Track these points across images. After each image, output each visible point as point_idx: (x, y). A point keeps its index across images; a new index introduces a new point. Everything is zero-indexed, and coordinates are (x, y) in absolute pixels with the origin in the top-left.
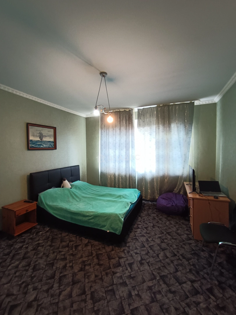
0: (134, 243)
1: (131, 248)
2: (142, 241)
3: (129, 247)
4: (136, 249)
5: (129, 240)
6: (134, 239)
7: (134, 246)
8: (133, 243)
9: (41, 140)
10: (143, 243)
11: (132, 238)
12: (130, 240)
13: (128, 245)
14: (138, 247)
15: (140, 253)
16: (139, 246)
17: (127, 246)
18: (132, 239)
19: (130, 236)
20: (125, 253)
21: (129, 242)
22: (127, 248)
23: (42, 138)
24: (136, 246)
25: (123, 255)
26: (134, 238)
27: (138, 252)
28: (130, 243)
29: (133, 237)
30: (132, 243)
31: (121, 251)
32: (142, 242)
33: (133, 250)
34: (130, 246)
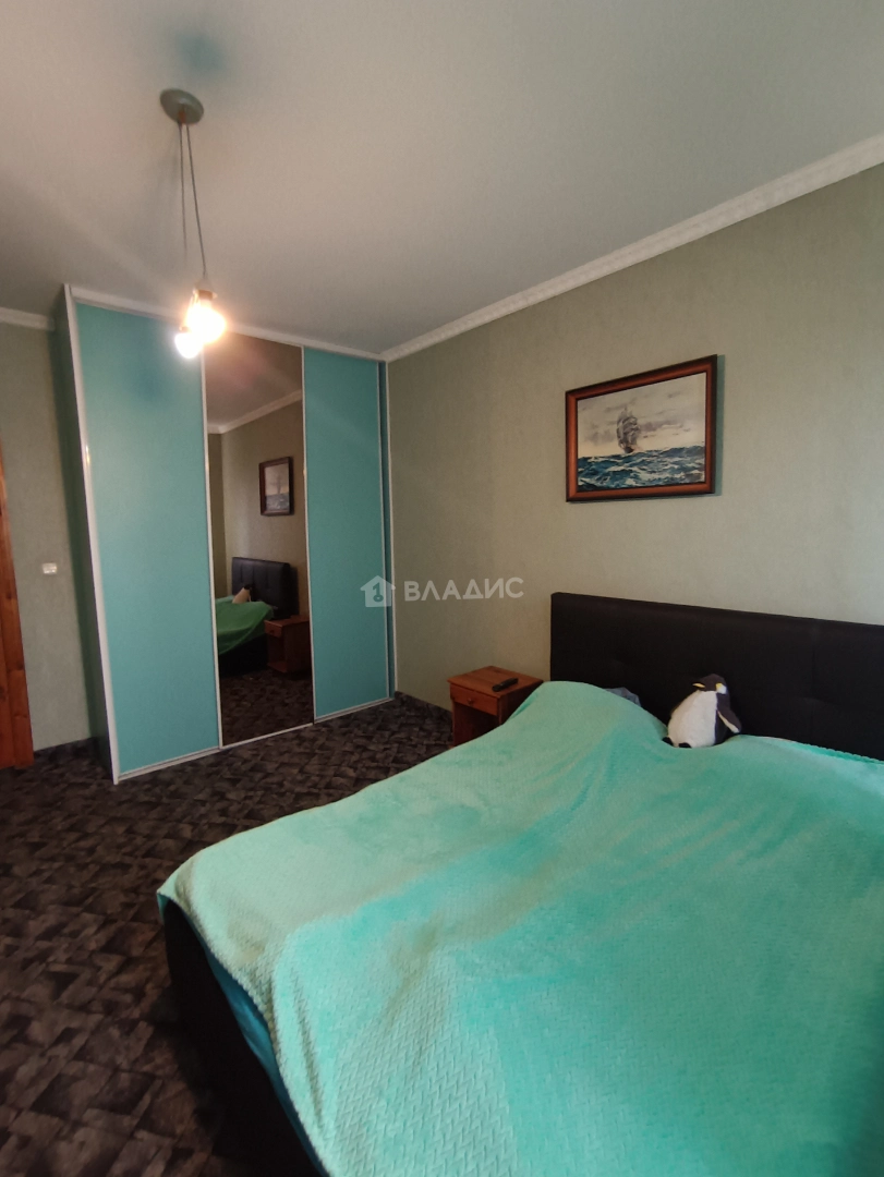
0: (117, 1070)
1: (115, 1032)
2: (77, 1125)
3: (129, 1027)
4: (82, 1055)
5: (162, 1060)
6: (140, 1096)
7: (104, 1058)
8: (125, 1065)
9: (629, 450)
10: (63, 1115)
11: (158, 1083)
12: (159, 1061)
13: (145, 1030)
14: (75, 1068)
15: (49, 1053)
16: (75, 1079)
17: (142, 1025)
18: (151, 1077)
19: (180, 1086)
20: (126, 991)
21: (150, 1046)
22: (136, 1013)
23: (634, 441)
24: (92, 1068)
25: (126, 979)
26: (147, 1099)
27: (62, 1051)
28: (139, 1049)
29: (156, 1096)
30: (132, 1056)
31: (148, 980)
32: (74, 1116)
33: (93, 1033)
34: (128, 1033)
